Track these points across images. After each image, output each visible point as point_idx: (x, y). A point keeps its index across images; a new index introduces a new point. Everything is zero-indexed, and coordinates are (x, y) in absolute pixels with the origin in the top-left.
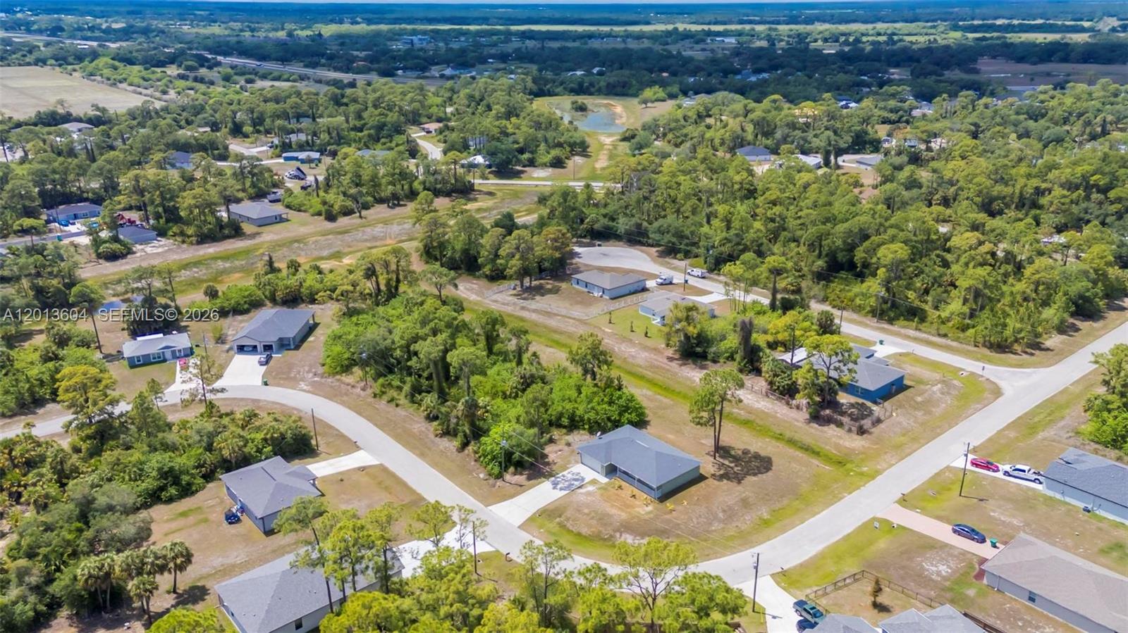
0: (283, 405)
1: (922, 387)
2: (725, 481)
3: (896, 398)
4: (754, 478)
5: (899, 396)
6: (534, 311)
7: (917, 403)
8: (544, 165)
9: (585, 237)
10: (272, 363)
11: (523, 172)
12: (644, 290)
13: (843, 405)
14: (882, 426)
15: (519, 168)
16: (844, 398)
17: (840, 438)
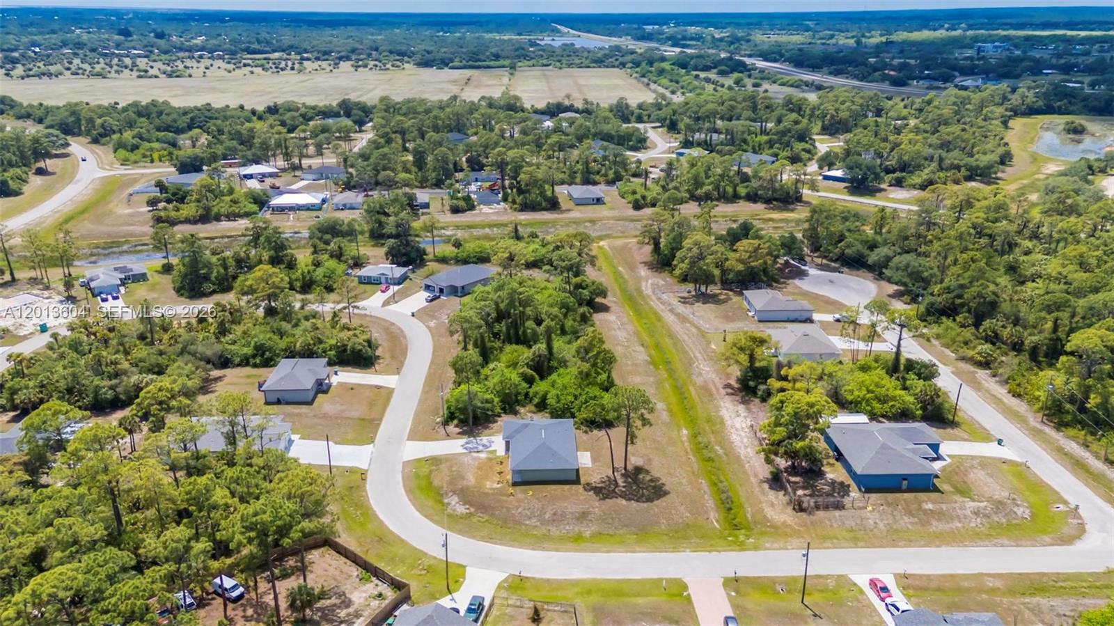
0: (402, 331)
1: (958, 498)
2: (592, 493)
3: (898, 495)
4: (624, 502)
5: (906, 495)
6: (677, 315)
7: (920, 508)
8: (914, 187)
9: (835, 261)
10: (434, 302)
11: (881, 190)
12: (809, 320)
13: (826, 479)
14: (837, 513)
15: (883, 186)
16: (834, 473)
17: (772, 505)
